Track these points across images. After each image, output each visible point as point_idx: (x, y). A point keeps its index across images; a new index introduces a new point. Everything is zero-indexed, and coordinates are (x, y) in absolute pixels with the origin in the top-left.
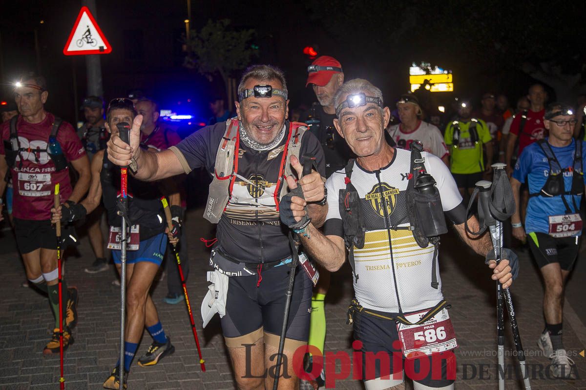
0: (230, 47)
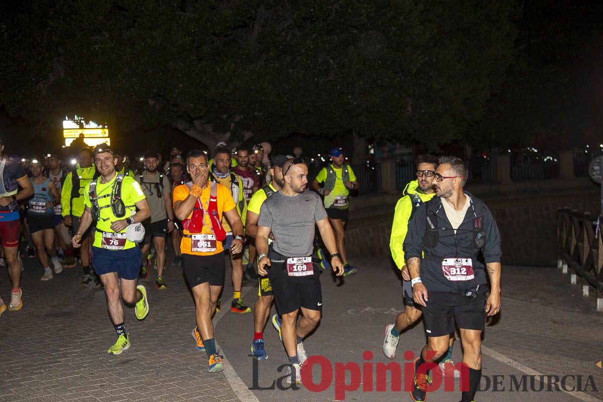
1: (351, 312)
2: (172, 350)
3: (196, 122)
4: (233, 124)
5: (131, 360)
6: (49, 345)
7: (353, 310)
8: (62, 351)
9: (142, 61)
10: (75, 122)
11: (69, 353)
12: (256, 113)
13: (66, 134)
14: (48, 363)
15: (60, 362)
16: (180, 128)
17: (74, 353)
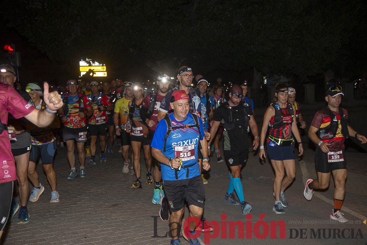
1: (251, 179)
2: (142, 199)
3: (158, 63)
4: (180, 63)
5: (118, 204)
6: (71, 194)
7: (252, 178)
8: (78, 198)
9: (126, 25)
10: (86, 62)
11: (82, 199)
12: (194, 57)
13: (81, 69)
14: (70, 205)
15: (77, 204)
17: (85, 199)
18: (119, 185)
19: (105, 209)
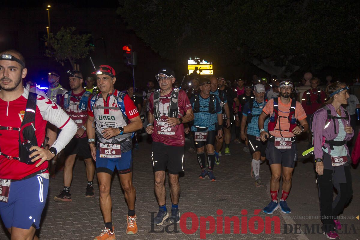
0: (76, 45)
3: (265, 61)
4: (287, 61)
8: (187, 190)
10: (195, 61)
11: (192, 192)
12: (303, 54)
13: (189, 67)
15: (186, 196)
16: (255, 64)
17: (194, 192)
18: (226, 180)
19: (212, 202)
